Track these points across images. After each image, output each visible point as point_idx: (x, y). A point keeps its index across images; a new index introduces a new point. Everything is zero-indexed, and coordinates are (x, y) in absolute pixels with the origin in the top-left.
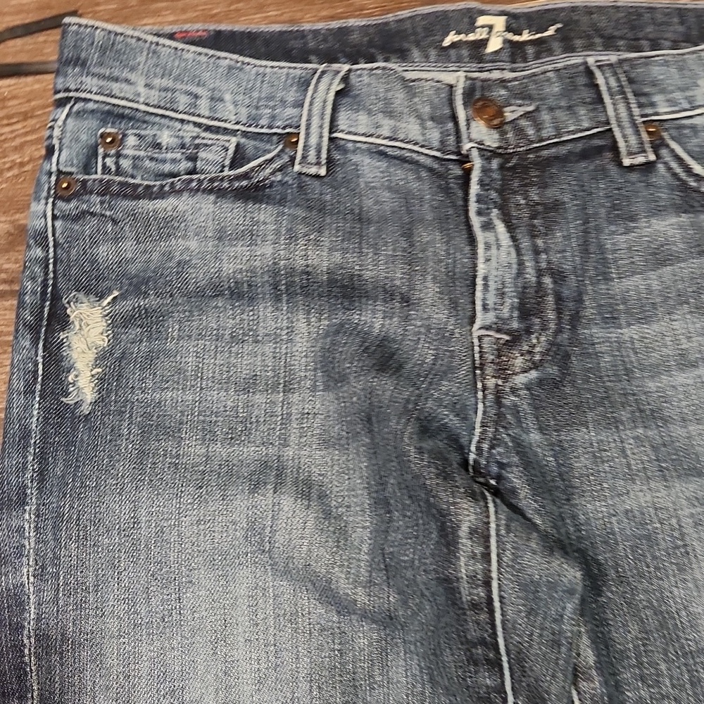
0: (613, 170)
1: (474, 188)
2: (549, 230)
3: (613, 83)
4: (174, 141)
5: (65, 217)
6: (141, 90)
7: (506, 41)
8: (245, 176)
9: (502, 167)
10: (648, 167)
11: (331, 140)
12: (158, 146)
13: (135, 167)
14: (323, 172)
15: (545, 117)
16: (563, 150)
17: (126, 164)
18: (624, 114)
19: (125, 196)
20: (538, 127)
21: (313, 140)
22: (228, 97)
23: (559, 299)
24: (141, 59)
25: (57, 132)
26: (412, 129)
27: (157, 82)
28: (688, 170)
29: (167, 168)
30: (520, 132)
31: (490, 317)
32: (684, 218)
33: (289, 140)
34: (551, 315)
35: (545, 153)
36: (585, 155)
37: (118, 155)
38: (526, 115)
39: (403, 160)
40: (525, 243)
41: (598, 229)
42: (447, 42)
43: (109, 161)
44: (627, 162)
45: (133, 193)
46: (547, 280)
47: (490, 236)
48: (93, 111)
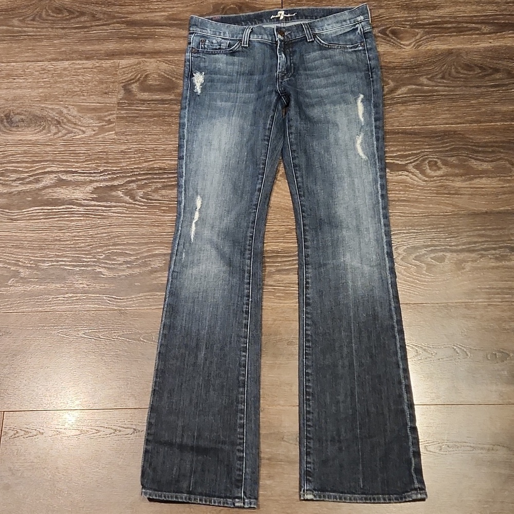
0: (306, 43)
1: (278, 47)
2: (293, 55)
3: (306, 27)
4: (216, 42)
5: (194, 57)
6: (209, 32)
7: (284, 17)
8: (232, 50)
9: (284, 44)
10: (313, 41)
11: (249, 40)
12: (213, 43)
13: (208, 47)
14: (247, 46)
15: (293, 34)
16: (297, 40)
17: (206, 46)
18: (308, 32)
19: (208, 54)
20: (291, 36)
21: (245, 40)
22: (227, 33)
23: (294, 68)
24: (209, 25)
25: (192, 39)
26: (266, 37)
27: (212, 30)
28: (321, 42)
29: (214, 47)
30: (287, 37)
31: (280, 70)
32: (320, 52)
33: (240, 41)
34: (292, 70)
35: (293, 41)
36: (301, 41)
37: (204, 44)
38: (289, 34)
39: (264, 43)
40: (288, 58)
41: (303, 55)
42: (271, 18)
43: (203, 46)
44: (308, 41)
45: (208, 53)
46: (292, 65)
47: (281, 56)
48: (199, 36)
